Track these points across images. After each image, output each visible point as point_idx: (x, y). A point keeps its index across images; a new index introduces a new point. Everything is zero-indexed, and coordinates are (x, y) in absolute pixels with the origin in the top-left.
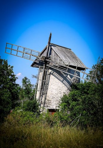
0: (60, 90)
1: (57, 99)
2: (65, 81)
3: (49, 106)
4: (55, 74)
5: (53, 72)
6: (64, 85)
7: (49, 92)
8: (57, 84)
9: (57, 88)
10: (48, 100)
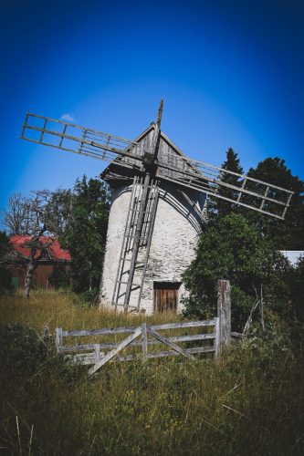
0: (183, 237)
1: (177, 258)
2: (191, 216)
3: (157, 273)
4: (170, 197)
5: (166, 194)
6: (190, 225)
7: (156, 241)
8: (175, 222)
9: (175, 231)
10: (155, 261)
